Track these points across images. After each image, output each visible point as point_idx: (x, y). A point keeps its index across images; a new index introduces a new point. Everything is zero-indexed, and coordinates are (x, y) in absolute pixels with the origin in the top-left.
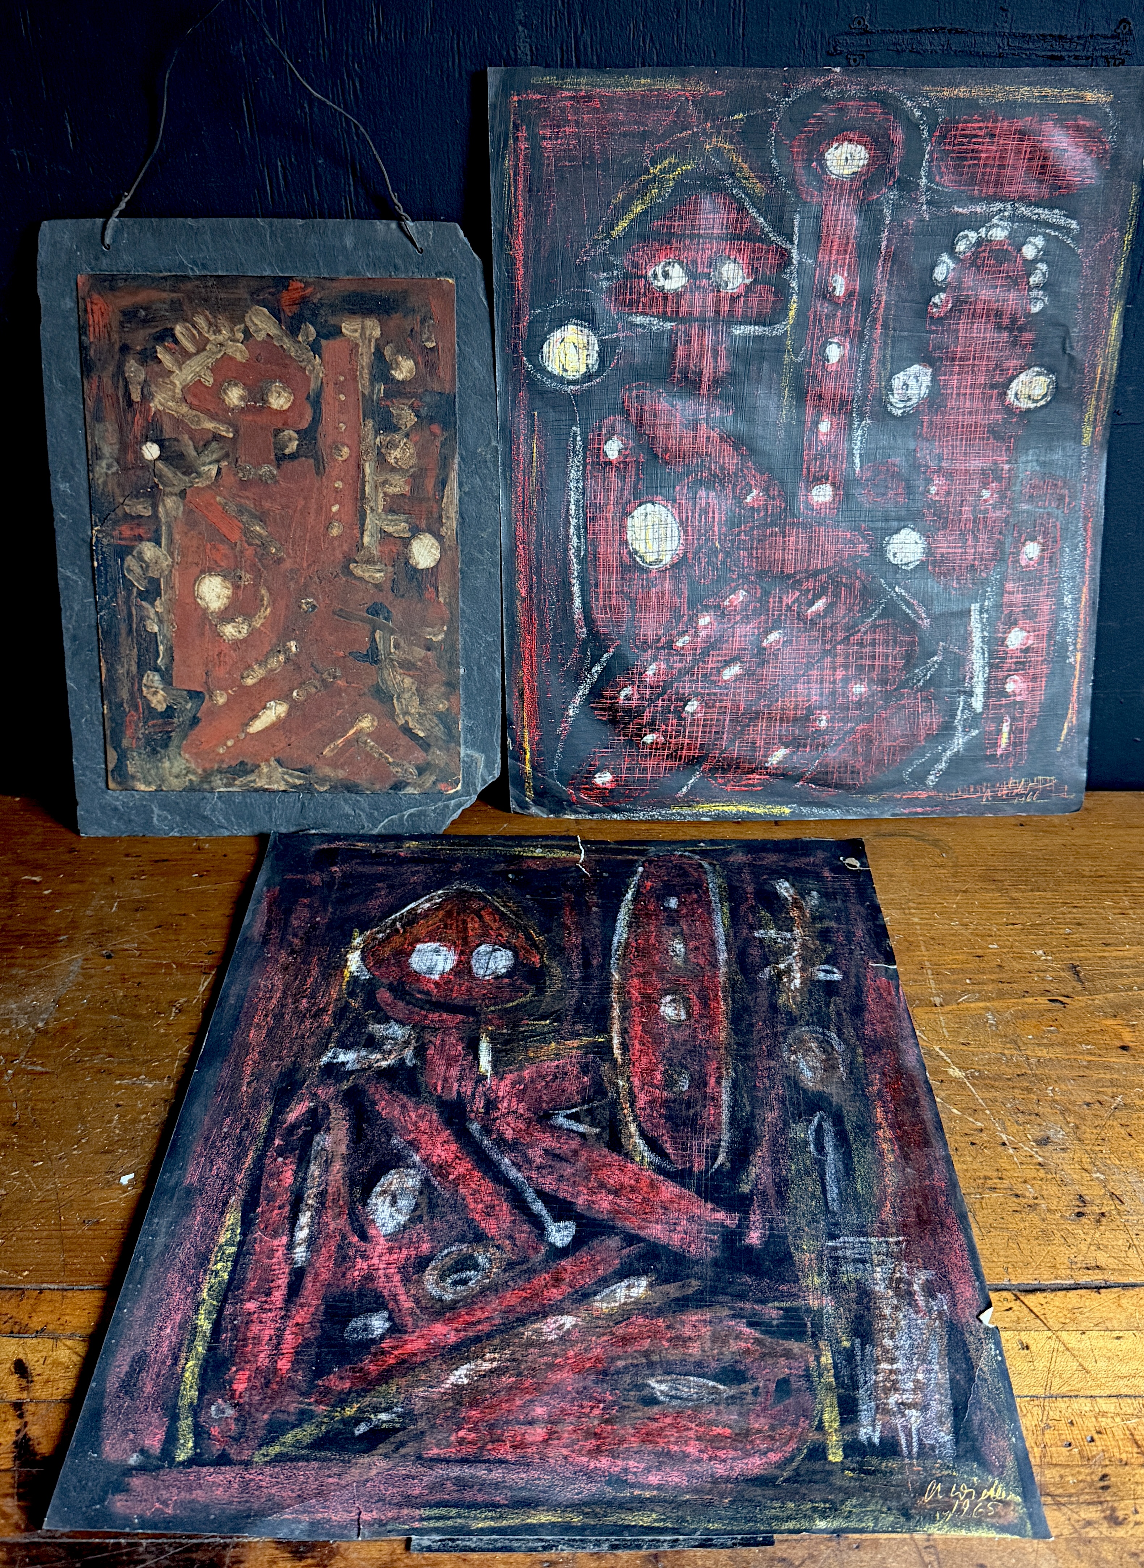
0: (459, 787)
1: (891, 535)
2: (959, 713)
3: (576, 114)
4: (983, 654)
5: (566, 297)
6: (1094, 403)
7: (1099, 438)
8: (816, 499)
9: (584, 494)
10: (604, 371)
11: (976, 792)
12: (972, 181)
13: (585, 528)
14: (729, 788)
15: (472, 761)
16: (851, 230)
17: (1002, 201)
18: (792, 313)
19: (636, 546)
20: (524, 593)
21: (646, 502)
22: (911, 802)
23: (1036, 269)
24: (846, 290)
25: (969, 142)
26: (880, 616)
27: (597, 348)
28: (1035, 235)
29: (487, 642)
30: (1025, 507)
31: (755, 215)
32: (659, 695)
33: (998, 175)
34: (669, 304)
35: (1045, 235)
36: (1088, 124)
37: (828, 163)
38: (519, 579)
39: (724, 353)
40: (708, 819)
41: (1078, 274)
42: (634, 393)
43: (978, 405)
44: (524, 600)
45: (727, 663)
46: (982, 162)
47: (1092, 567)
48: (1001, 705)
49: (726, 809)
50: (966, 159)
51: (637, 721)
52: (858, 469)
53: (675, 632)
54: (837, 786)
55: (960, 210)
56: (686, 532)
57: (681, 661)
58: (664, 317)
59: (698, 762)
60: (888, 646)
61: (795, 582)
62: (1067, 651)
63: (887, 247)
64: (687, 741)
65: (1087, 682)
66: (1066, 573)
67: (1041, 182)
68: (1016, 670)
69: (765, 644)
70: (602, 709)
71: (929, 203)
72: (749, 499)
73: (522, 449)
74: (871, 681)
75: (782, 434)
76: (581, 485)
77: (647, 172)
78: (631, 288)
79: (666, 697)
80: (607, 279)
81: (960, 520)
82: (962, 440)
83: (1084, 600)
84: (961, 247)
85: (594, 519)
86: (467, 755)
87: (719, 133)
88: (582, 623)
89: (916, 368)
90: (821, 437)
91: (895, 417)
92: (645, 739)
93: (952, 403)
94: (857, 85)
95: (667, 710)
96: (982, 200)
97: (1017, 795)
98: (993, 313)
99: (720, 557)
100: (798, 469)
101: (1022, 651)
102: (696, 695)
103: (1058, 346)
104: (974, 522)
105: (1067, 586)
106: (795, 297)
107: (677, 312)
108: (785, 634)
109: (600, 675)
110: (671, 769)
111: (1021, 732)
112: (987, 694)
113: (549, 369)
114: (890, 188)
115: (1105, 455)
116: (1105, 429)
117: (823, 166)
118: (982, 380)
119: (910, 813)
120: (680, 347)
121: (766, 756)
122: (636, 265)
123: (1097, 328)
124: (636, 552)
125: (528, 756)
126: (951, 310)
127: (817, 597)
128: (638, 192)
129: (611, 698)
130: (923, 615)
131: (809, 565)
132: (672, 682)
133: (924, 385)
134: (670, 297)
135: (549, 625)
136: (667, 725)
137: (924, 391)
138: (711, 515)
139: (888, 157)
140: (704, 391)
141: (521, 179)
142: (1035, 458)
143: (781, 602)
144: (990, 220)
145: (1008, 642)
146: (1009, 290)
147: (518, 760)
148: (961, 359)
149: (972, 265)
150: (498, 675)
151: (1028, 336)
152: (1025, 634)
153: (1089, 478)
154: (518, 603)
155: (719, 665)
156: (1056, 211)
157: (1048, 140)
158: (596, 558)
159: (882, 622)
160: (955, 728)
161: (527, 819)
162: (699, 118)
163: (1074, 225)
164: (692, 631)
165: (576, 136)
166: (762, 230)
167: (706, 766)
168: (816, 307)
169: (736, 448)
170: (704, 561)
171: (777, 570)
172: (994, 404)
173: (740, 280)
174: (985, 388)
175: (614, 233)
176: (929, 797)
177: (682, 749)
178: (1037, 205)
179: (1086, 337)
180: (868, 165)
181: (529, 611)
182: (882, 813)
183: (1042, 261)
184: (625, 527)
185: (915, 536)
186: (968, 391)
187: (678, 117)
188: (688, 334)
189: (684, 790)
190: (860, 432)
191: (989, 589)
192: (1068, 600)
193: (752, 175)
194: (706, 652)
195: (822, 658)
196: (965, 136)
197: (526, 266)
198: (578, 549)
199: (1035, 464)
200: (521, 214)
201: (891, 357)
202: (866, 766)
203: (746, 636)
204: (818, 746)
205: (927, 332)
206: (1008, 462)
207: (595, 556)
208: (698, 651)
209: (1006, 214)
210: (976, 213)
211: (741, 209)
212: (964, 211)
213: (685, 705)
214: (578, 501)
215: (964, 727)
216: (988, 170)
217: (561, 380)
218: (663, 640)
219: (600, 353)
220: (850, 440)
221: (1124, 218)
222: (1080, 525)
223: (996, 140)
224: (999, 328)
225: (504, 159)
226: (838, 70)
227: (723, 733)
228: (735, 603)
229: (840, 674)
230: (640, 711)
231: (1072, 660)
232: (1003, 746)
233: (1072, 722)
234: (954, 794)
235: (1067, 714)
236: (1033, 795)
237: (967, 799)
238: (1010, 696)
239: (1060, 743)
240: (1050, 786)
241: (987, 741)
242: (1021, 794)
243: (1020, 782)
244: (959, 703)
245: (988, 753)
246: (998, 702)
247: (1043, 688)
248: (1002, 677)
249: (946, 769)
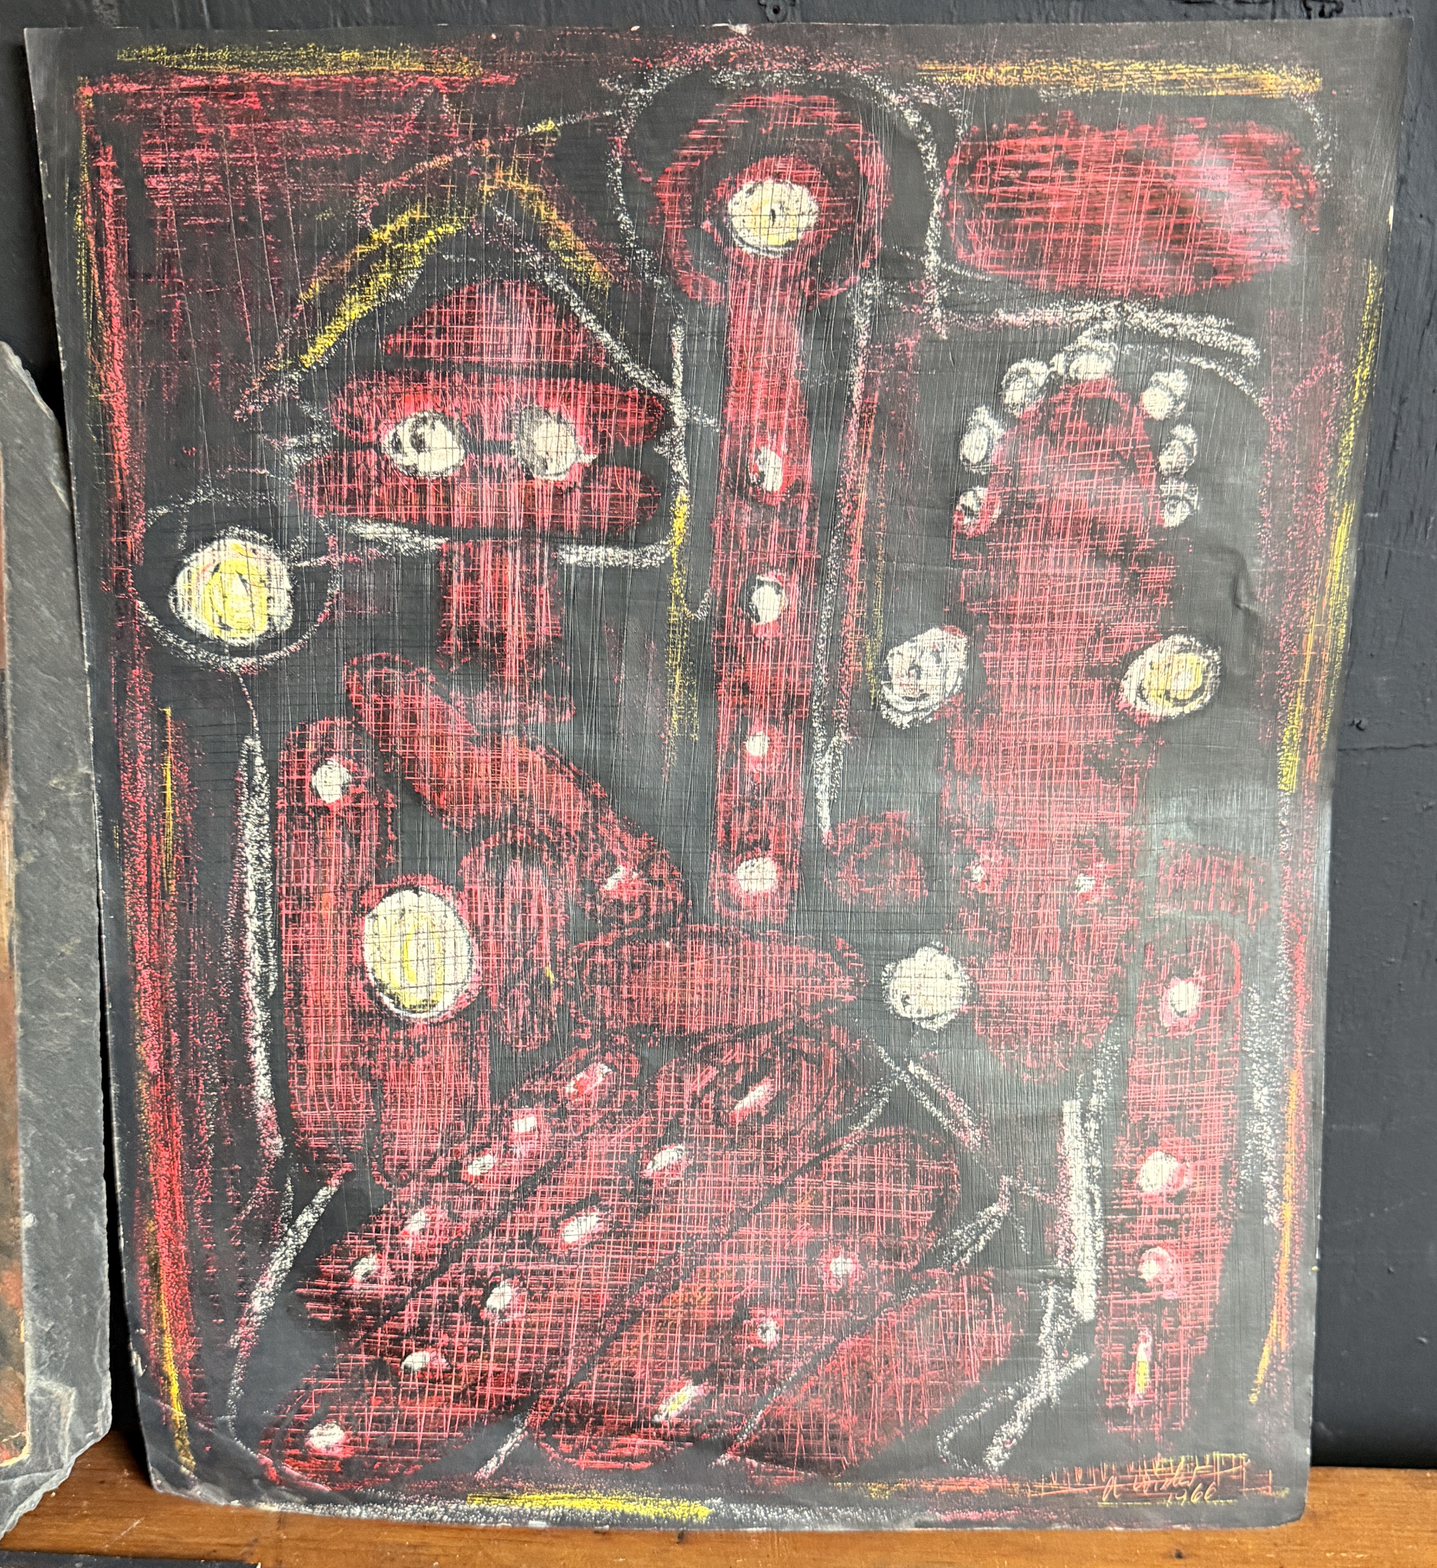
0: (25, 1454)
1: (896, 960)
2: (1047, 1319)
3: (212, 121)
4: (1092, 1202)
5: (218, 483)
6: (1300, 706)
7: (1314, 777)
8: (744, 887)
9: (273, 869)
10: (304, 630)
11: (1087, 1480)
12: (1033, 259)
13: (277, 935)
14: (583, 1462)
15: (51, 1402)
16: (788, 360)
17: (1096, 299)
18: (679, 524)
19: (383, 974)
20: (153, 1066)
21: (402, 888)
22: (954, 1500)
23: (1172, 437)
24: (787, 479)
25: (1023, 178)
26: (880, 1121)
27: (287, 585)
28: (1168, 368)
29: (76, 1164)
30: (1165, 910)
31: (596, 328)
32: (433, 1274)
33: (1087, 245)
34: (431, 500)
35: (1189, 369)
36: (1270, 139)
37: (736, 222)
38: (143, 1038)
39: (547, 599)
40: (541, 1525)
41: (1260, 447)
42: (370, 674)
43: (1065, 709)
44: (154, 1080)
45: (572, 1211)
46: (1052, 220)
47: (1310, 1035)
48: (1132, 1307)
49: (578, 1504)
50: (1018, 213)
51: (390, 1324)
52: (826, 831)
53: (464, 1147)
54: (802, 1464)
55: (1011, 318)
56: (484, 947)
57: (477, 1205)
58: (419, 525)
59: (516, 1411)
60: (898, 1180)
61: (706, 1050)
62: (1263, 1199)
63: (865, 394)
64: (492, 1367)
65: (1307, 1265)
66: (1256, 1043)
67: (1176, 259)
68: (1161, 1237)
69: (649, 1171)
70: (319, 1299)
71: (945, 303)
72: (611, 884)
73: (142, 781)
74: (866, 1249)
75: (671, 758)
76: (267, 852)
77: (366, 236)
78: (350, 468)
79: (447, 1277)
80: (299, 449)
81: (1035, 933)
82: (1033, 776)
83: (1293, 1097)
84: (1015, 394)
85: (295, 919)
86: (42, 1391)
87: (507, 163)
88: (274, 1128)
89: (934, 635)
90: (750, 767)
91: (899, 731)
92: (408, 1361)
93: (1010, 704)
94: (785, 60)
95: (449, 1304)
96: (1052, 297)
97: (1171, 1489)
98: (1085, 527)
99: (555, 995)
100: (705, 826)
101: (1170, 1198)
102: (509, 1275)
103: (1222, 594)
104: (1064, 938)
105: (1258, 1070)
106: (683, 493)
107: (448, 518)
108: (691, 1154)
109: (313, 1233)
110: (464, 1423)
111: (1176, 1362)
112: (1103, 1284)
113: (191, 624)
114: (866, 275)
115: (1328, 811)
116: (1325, 758)
117: (726, 231)
118: (1070, 658)
119: (956, 1523)
120: (457, 587)
121: (655, 1400)
122: (356, 423)
123: (1301, 558)
124: (382, 987)
125: (175, 1389)
126: (1001, 520)
127: (752, 1080)
128: (351, 276)
129: (337, 1279)
130: (967, 1121)
131: (734, 1016)
132: (459, 1248)
133: (953, 668)
134: (431, 487)
135: (207, 1130)
136: (451, 1335)
137: (953, 680)
138: (534, 914)
139: (855, 208)
140: (511, 673)
141: (110, 251)
142: (1183, 814)
143: (680, 1089)
144: (1073, 338)
145: (1142, 1181)
146: (1117, 482)
147: (156, 1394)
148: (1025, 618)
149: (1039, 430)
150: (100, 1230)
151: (1159, 573)
152: (1175, 1164)
153: (1296, 856)
154: (142, 1085)
155: (557, 1213)
156: (1211, 320)
157: (1187, 174)
158: (299, 997)
159: (883, 1132)
160: (1039, 1352)
161: (184, 1508)
162: (464, 131)
163: (1248, 347)
164: (499, 1145)
165: (217, 166)
166: (609, 358)
167: (534, 1417)
168: (726, 512)
169: (580, 782)
170: (524, 1004)
171: (669, 1025)
172: (1096, 708)
173: (571, 457)
174: (1076, 675)
175: (308, 360)
176: (992, 1491)
177: (484, 1382)
178: (1171, 308)
179: (1280, 576)
180: (818, 226)
181: (165, 1100)
182: (898, 1521)
183: (1184, 421)
184: (359, 936)
185: (945, 963)
186: (1043, 681)
187: (420, 127)
188: (469, 560)
189: (492, 1465)
190: (828, 758)
191: (1098, 1072)
192: (1261, 1098)
193: (582, 245)
194: (527, 1187)
195: (768, 1200)
196: (1015, 165)
197: (132, 421)
198: (264, 980)
199: (1183, 826)
200: (116, 321)
201: (884, 612)
202: (860, 1425)
203: (610, 1155)
204: (761, 1382)
205: (954, 564)
206: (1129, 822)
207: (297, 994)
208: (513, 1186)
209: (1107, 325)
210: (1044, 325)
211: (565, 314)
212: (1019, 320)
213: (487, 1295)
214: (262, 884)
215: (1060, 1349)
216: (1065, 235)
217: (217, 646)
218: (441, 1161)
219: (294, 595)
220: (810, 772)
221: (1353, 333)
222: (1281, 948)
223: (1078, 173)
224: (1100, 556)
225: (72, 210)
226: (742, 29)
227: (566, 1353)
228: (589, 1088)
229: (804, 1234)
230: (396, 1306)
231: (1274, 1219)
232: (1140, 1390)
233: (1278, 1344)
234: (1042, 1486)
235: (1268, 1328)
236: (1204, 1490)
237: (1071, 1495)
238: (1150, 1290)
239: (1256, 1386)
240: (1237, 1473)
241: (1106, 1380)
242: (1180, 1487)
243: (1176, 1464)
244: (1046, 1301)
245: (1110, 1405)
246: (1127, 1301)
247: (1218, 1275)
248: (1131, 1251)
249: (1025, 1435)
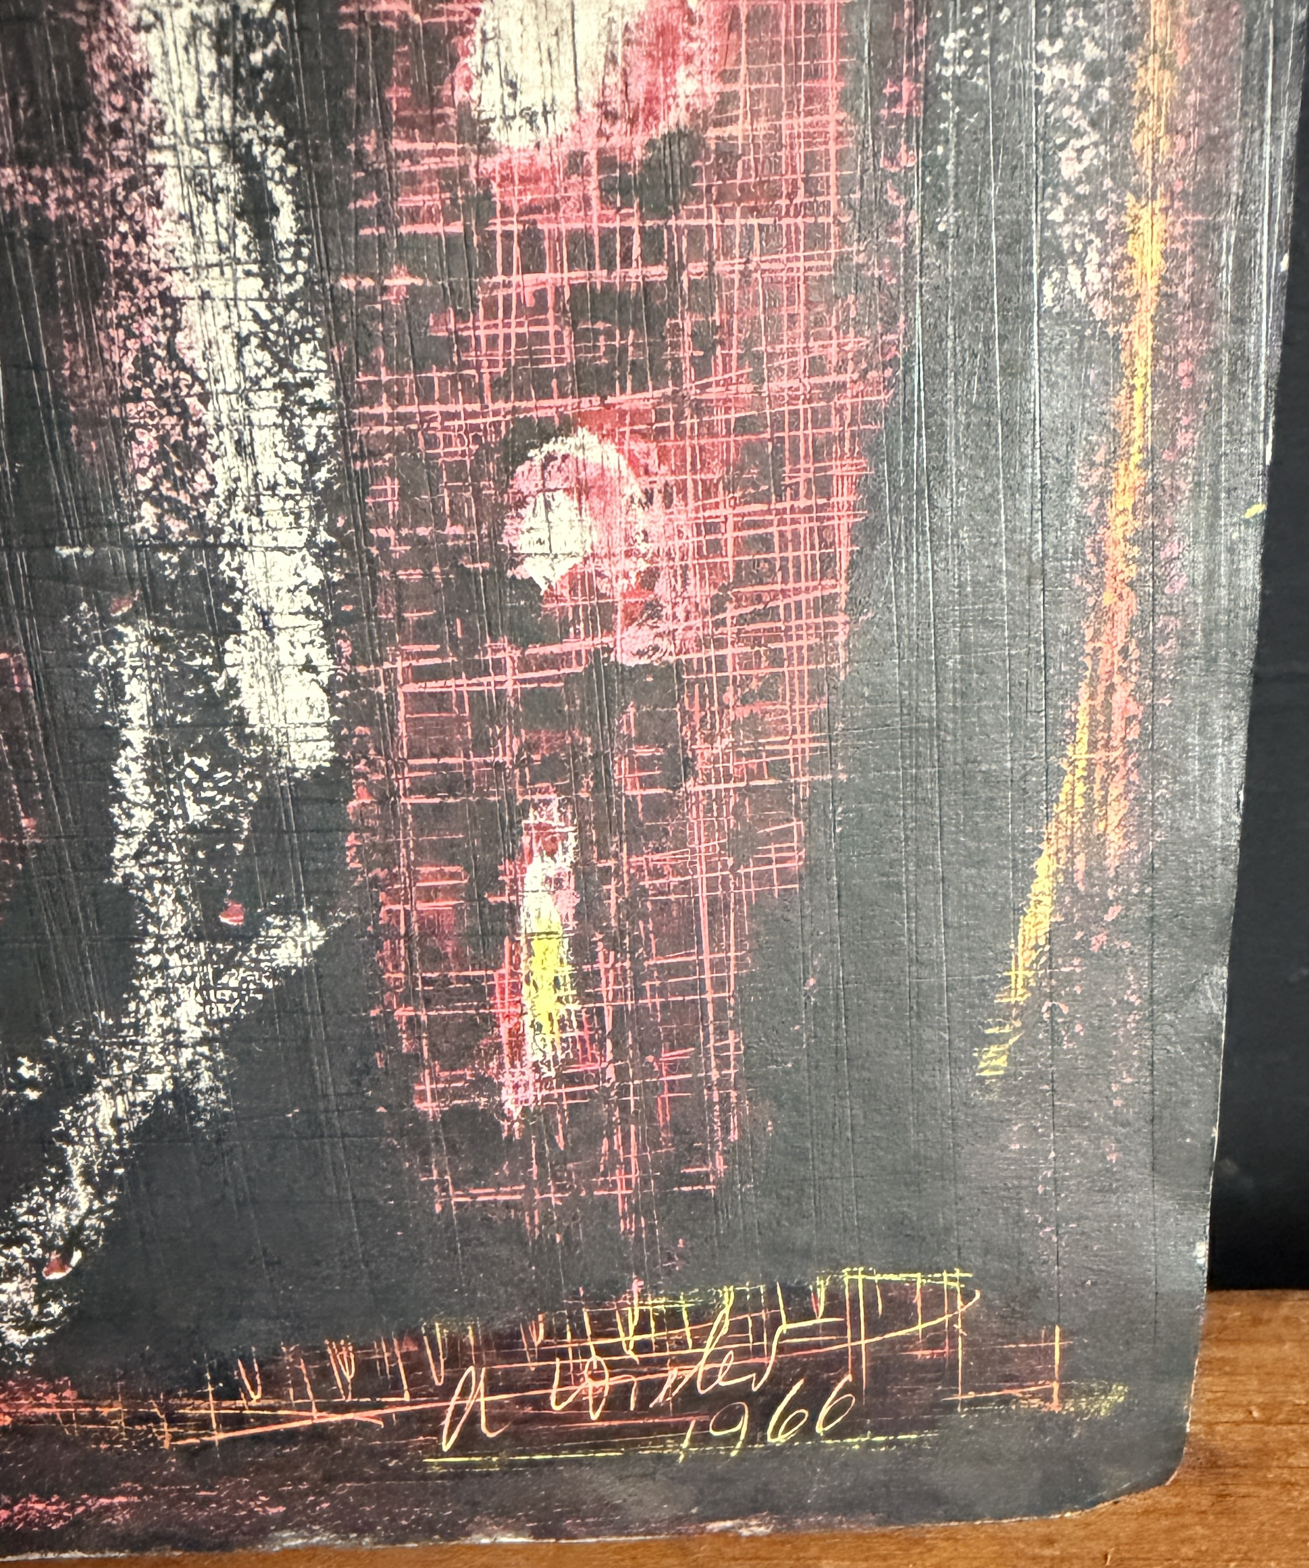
2: (132, 772)
4: (258, 205)
11: (375, 1383)
48: (488, 708)
62: (1042, 183)
97: (691, 1401)
101: (619, 181)
111: (681, 928)
112: (354, 608)
160: (125, 911)
176: (26, 1431)
215: (208, 895)
231: (1086, 280)
232: (544, 1045)
233: (1095, 844)
234: (210, 1409)
235: (1054, 775)
236: (812, 1399)
237: (317, 1433)
238: (562, 630)
239: (1003, 1015)
240: (933, 1339)
241: (402, 1013)
242: (723, 1396)
243: (701, 1315)
244: (117, 692)
245: (429, 1107)
246: (459, 685)
247: (844, 552)
248: (463, 448)
249: (113, 1232)
